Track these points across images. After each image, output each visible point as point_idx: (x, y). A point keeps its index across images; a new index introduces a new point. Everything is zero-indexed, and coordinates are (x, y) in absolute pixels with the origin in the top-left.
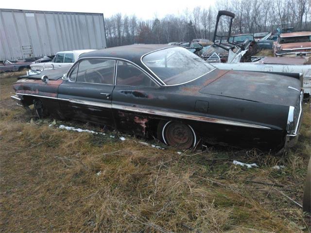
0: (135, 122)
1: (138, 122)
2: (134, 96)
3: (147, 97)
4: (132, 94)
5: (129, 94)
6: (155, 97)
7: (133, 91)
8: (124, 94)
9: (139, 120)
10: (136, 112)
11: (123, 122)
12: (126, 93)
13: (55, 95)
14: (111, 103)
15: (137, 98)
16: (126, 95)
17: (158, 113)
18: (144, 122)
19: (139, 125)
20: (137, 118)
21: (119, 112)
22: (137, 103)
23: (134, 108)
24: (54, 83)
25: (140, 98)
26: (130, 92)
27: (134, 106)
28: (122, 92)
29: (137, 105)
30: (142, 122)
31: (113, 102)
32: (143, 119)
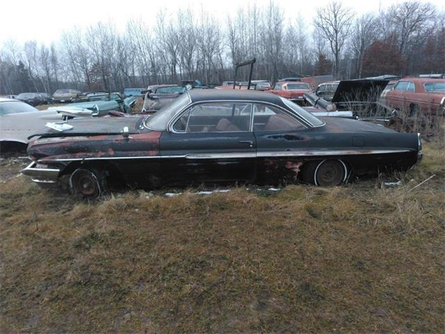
0: (286, 169)
1: (291, 167)
2: (286, 140)
3: (302, 139)
4: (283, 138)
5: (279, 139)
6: (312, 138)
7: (283, 135)
8: (272, 139)
9: (292, 165)
10: (290, 157)
11: (268, 171)
12: (275, 137)
13: (155, 152)
14: (256, 152)
15: (290, 141)
16: (276, 140)
17: (316, 153)
18: (298, 166)
19: (291, 172)
20: (290, 163)
21: (266, 160)
22: (292, 147)
23: (287, 152)
24: (140, 138)
25: (294, 141)
26: (281, 137)
27: (288, 150)
28: (269, 137)
29: (292, 149)
30: (295, 166)
31: (258, 149)
32: (297, 163)
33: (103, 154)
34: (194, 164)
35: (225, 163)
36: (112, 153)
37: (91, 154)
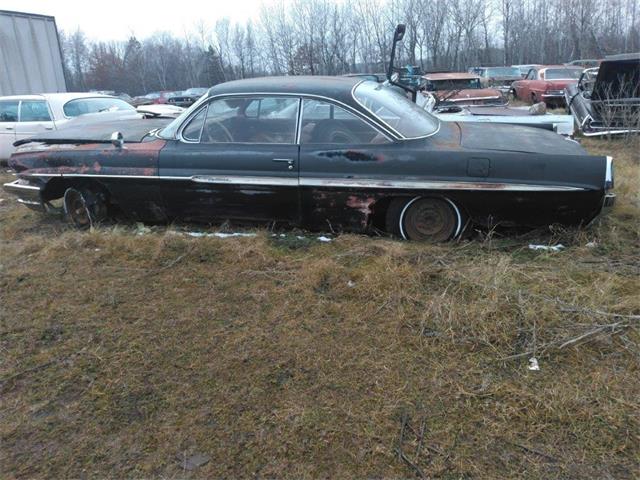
0: (349, 208)
1: (354, 205)
2: (347, 160)
3: (375, 159)
4: (342, 157)
5: (337, 157)
6: (392, 159)
7: (344, 151)
8: (325, 157)
9: (356, 202)
10: (353, 188)
11: (319, 210)
12: (330, 155)
13: (152, 170)
14: (298, 177)
15: (355, 162)
16: (330, 159)
17: (397, 185)
18: (367, 205)
19: (356, 212)
20: (353, 198)
21: (315, 191)
22: (356, 173)
23: (349, 181)
24: (142, 148)
25: (360, 162)
26: (339, 154)
27: (349, 177)
28: (321, 154)
29: (356, 176)
30: (362, 204)
31: (301, 173)
32: (365, 199)
33: (87, 169)
34: (207, 191)
35: (252, 192)
36: (98, 168)
37: (74, 169)
